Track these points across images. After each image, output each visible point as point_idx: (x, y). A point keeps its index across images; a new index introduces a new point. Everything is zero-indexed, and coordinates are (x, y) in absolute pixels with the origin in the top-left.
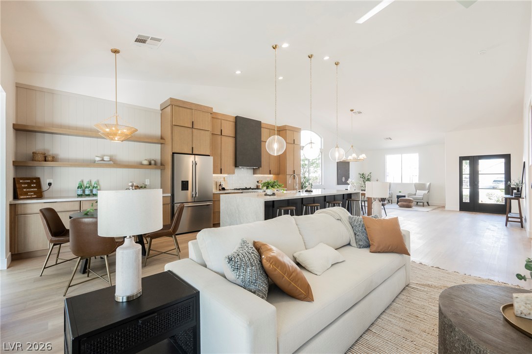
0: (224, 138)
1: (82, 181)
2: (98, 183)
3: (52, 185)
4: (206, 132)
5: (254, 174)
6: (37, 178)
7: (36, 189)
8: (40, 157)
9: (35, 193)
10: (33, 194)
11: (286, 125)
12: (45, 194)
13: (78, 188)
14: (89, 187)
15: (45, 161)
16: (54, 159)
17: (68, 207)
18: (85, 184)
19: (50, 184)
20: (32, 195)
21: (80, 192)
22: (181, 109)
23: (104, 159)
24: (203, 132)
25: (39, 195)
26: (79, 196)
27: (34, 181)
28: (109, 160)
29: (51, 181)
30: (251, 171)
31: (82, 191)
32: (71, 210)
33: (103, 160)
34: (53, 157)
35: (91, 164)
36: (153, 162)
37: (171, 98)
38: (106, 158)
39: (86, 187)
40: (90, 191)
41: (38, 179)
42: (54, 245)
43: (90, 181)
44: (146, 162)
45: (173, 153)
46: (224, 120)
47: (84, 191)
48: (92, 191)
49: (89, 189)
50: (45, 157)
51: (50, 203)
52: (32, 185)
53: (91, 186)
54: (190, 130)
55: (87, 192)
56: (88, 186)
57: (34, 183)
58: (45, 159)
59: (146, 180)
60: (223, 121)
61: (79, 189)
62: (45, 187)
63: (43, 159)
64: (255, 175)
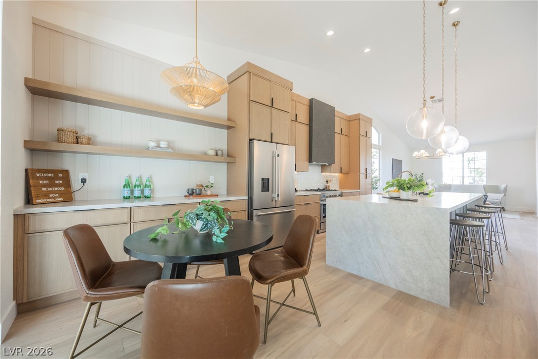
0: (298, 124)
1: (130, 177)
2: (150, 179)
3: (87, 182)
4: (286, 114)
5: (322, 172)
6: (64, 170)
7: (63, 189)
8: (70, 137)
9: (61, 194)
10: (57, 195)
11: (359, 114)
12: (77, 196)
13: (124, 187)
14: (140, 185)
15: (77, 143)
16: (90, 141)
17: (112, 218)
18: (134, 181)
19: (84, 181)
20: (56, 197)
21: (127, 193)
22: (260, 79)
23: (160, 145)
24: (282, 113)
25: (68, 198)
26: (125, 198)
27: (60, 175)
28: (166, 146)
29: (86, 176)
30: (319, 169)
31: (129, 192)
32: (116, 222)
33: (158, 146)
34: (89, 139)
35: (142, 152)
36: (219, 153)
37: (248, 63)
38: (163, 144)
39: (135, 186)
40: (140, 192)
41: (66, 172)
42: (92, 304)
43: (141, 177)
44: (212, 153)
45: (251, 140)
46: (299, 102)
47: (132, 192)
48: (142, 191)
49: (139, 188)
50: (77, 138)
51: (84, 212)
52: (57, 182)
53: (142, 184)
54: (269, 109)
55: (137, 193)
56: (138, 183)
57: (60, 179)
58: (77, 141)
59: (210, 177)
60: (298, 104)
61: (126, 189)
62: (76, 184)
63: (75, 140)
64: (323, 174)
